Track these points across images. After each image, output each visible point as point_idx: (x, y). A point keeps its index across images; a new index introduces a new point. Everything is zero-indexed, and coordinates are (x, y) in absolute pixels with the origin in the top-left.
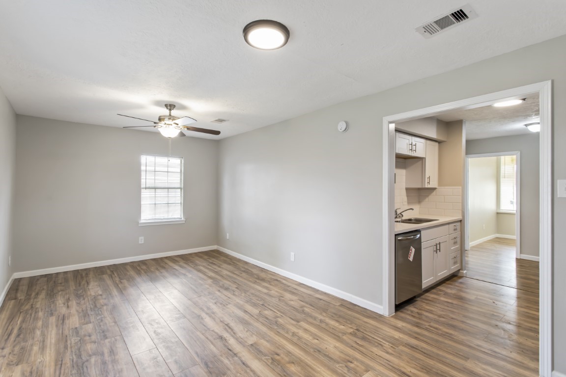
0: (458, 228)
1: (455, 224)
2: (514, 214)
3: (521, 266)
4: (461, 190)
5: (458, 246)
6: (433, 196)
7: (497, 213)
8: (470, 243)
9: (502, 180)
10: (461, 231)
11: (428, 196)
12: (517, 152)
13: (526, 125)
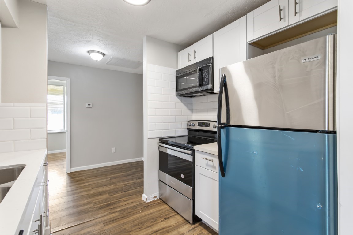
12: (68, 78)
13: (89, 52)
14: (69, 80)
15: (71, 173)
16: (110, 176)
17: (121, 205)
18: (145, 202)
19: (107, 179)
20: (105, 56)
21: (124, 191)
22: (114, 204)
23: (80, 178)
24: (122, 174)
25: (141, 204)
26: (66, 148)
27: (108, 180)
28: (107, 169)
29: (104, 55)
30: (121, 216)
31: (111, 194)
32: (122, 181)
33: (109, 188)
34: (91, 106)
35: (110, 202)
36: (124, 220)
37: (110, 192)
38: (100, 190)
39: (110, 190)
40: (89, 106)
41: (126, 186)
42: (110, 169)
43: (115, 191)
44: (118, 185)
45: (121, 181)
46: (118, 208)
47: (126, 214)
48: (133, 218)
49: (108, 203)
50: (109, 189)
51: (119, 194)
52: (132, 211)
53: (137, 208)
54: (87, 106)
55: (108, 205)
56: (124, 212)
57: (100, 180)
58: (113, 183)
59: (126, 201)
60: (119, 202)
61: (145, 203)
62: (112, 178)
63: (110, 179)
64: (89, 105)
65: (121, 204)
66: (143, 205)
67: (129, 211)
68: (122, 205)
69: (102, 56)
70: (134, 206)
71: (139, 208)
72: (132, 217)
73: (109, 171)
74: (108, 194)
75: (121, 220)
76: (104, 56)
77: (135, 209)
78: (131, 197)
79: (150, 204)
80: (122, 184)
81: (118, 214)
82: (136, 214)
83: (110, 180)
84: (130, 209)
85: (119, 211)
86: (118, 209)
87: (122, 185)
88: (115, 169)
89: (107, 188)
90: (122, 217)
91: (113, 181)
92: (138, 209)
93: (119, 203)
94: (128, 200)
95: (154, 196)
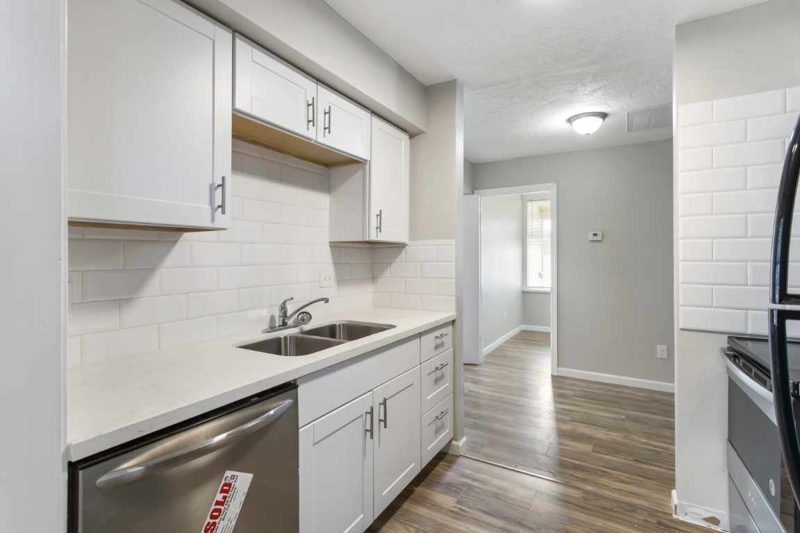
0: (448, 340)
1: (438, 333)
2: (548, 293)
3: (561, 396)
4: (453, 247)
5: (446, 385)
6: (400, 265)
7: (523, 292)
8: (484, 350)
9: (529, 240)
10: (454, 346)
11: (390, 263)
12: (552, 184)
13: (570, 120)
14: (555, 186)
15: (558, 376)
16: (631, 413)
17: (602, 483)
18: (671, 515)
19: (617, 416)
20: (606, 119)
21: (636, 460)
22: (589, 472)
23: (564, 392)
24: (665, 419)
25: (657, 511)
26: (550, 326)
27: (616, 419)
28: (636, 393)
29: (604, 116)
30: (582, 504)
31: (598, 450)
32: (649, 435)
33: (606, 434)
34: (599, 238)
35: (583, 464)
36: (582, 515)
37: (598, 444)
38: (584, 429)
39: (604, 441)
40: (595, 238)
41: (653, 451)
42: (644, 397)
43: (614, 448)
44: (632, 440)
45: (647, 433)
46: (592, 486)
47: (598, 506)
48: (603, 525)
49: (577, 462)
50: (606, 437)
51: (617, 457)
52: (616, 512)
53: (634, 511)
54: (591, 237)
55: (576, 467)
56: (597, 500)
57: (600, 410)
58: (626, 430)
59: (623, 482)
60: (604, 475)
61: (669, 517)
62: (629, 418)
63: (624, 417)
64: (595, 235)
65: (604, 481)
66: (657, 517)
67: (608, 505)
68: (605, 484)
69: (601, 120)
70: (629, 504)
71: (640, 517)
72: (603, 521)
73: (636, 400)
74: (594, 445)
75: (575, 510)
76: (604, 120)
77: (629, 513)
78: (642, 481)
79: (683, 529)
80: (644, 440)
81: (578, 494)
82: (619, 523)
83: (623, 420)
84: (614, 504)
85: (584, 491)
86: (590, 488)
87: (645, 444)
88: (658, 401)
89: (601, 434)
90: (582, 507)
91: (628, 424)
92: (636, 515)
93: (602, 476)
94: (628, 483)
95: (707, 515)
